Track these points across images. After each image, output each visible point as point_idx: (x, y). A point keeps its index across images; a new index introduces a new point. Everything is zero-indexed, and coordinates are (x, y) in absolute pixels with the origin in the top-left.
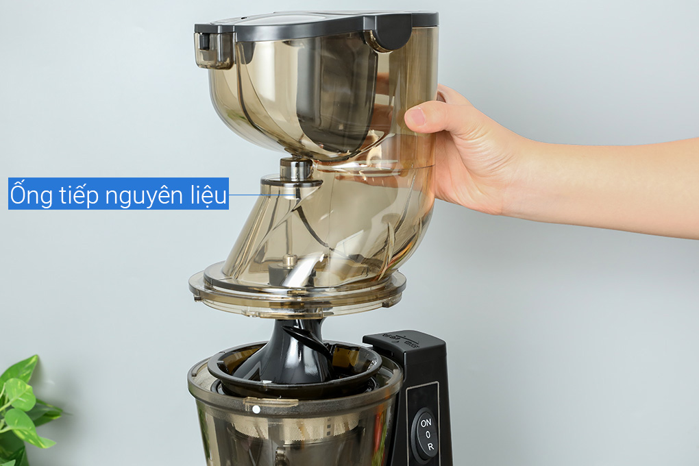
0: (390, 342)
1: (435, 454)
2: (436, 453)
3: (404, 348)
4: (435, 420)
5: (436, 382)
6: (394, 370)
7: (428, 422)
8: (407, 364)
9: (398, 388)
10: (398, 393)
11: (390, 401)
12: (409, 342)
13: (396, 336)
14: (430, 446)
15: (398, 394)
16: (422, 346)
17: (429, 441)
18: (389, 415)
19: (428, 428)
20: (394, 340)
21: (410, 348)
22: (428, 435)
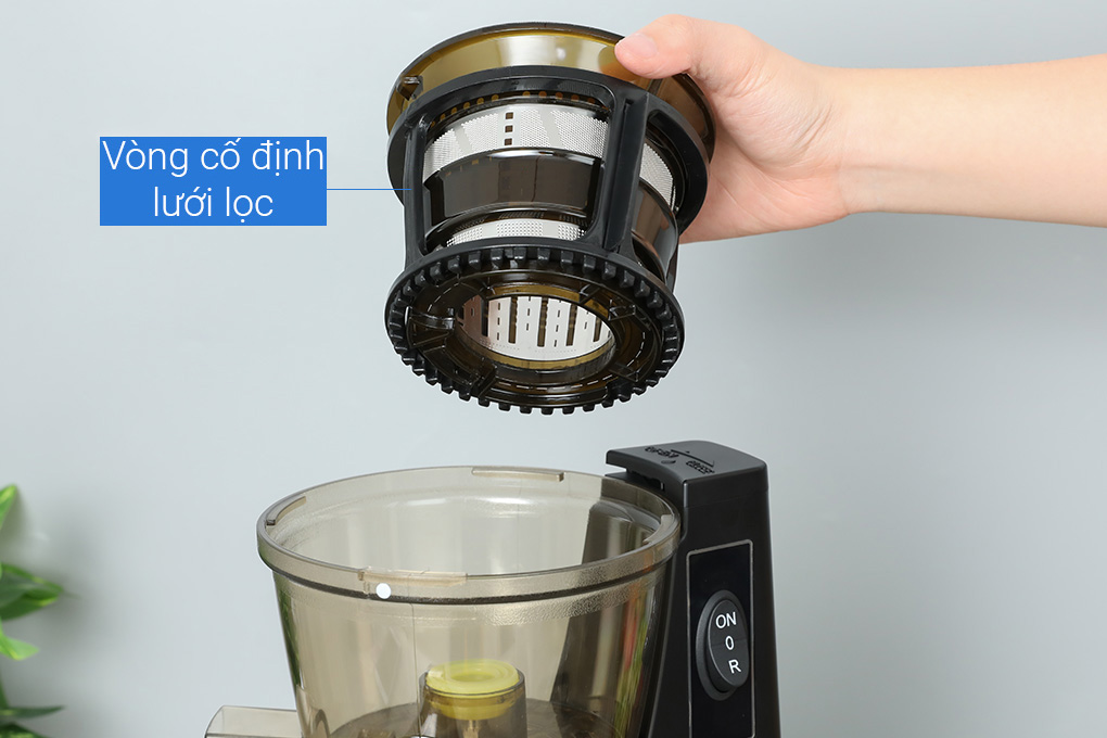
0: (659, 463)
1: (741, 681)
2: (746, 677)
3: (684, 473)
4: (744, 616)
5: (747, 541)
6: (663, 517)
7: (730, 619)
8: (689, 506)
9: (669, 550)
10: (671, 560)
11: (653, 577)
12: (695, 464)
13: (671, 452)
14: (734, 665)
15: (669, 562)
16: (720, 469)
17: (732, 655)
18: (651, 602)
19: (729, 630)
20: (667, 459)
21: (695, 474)
22: (730, 643)
